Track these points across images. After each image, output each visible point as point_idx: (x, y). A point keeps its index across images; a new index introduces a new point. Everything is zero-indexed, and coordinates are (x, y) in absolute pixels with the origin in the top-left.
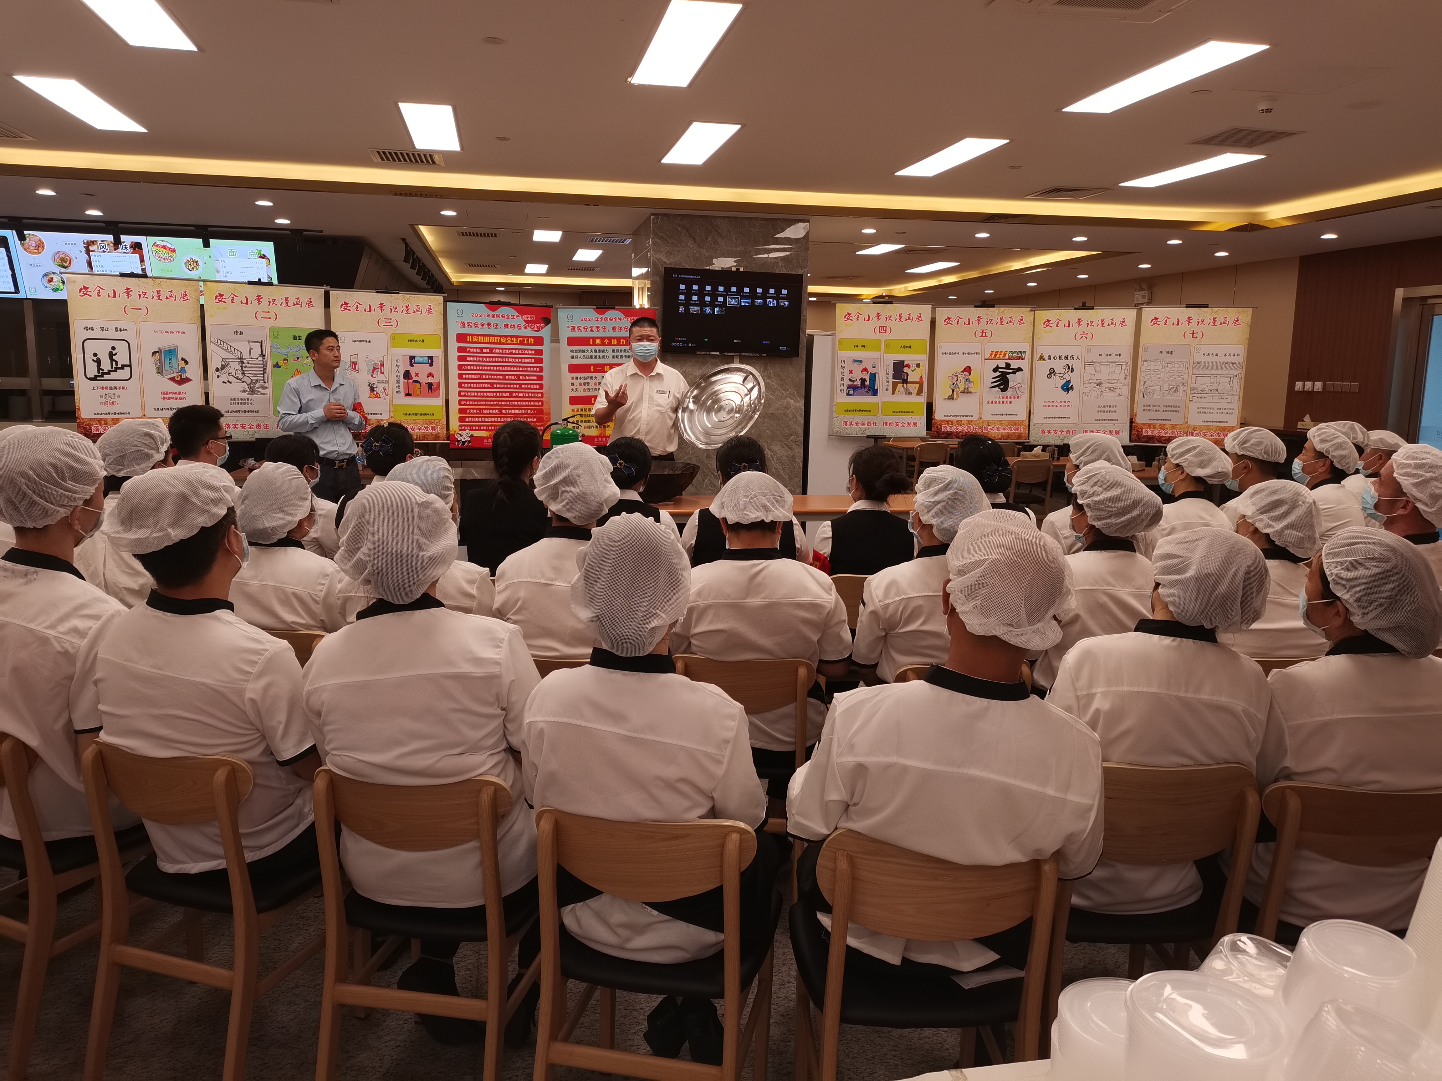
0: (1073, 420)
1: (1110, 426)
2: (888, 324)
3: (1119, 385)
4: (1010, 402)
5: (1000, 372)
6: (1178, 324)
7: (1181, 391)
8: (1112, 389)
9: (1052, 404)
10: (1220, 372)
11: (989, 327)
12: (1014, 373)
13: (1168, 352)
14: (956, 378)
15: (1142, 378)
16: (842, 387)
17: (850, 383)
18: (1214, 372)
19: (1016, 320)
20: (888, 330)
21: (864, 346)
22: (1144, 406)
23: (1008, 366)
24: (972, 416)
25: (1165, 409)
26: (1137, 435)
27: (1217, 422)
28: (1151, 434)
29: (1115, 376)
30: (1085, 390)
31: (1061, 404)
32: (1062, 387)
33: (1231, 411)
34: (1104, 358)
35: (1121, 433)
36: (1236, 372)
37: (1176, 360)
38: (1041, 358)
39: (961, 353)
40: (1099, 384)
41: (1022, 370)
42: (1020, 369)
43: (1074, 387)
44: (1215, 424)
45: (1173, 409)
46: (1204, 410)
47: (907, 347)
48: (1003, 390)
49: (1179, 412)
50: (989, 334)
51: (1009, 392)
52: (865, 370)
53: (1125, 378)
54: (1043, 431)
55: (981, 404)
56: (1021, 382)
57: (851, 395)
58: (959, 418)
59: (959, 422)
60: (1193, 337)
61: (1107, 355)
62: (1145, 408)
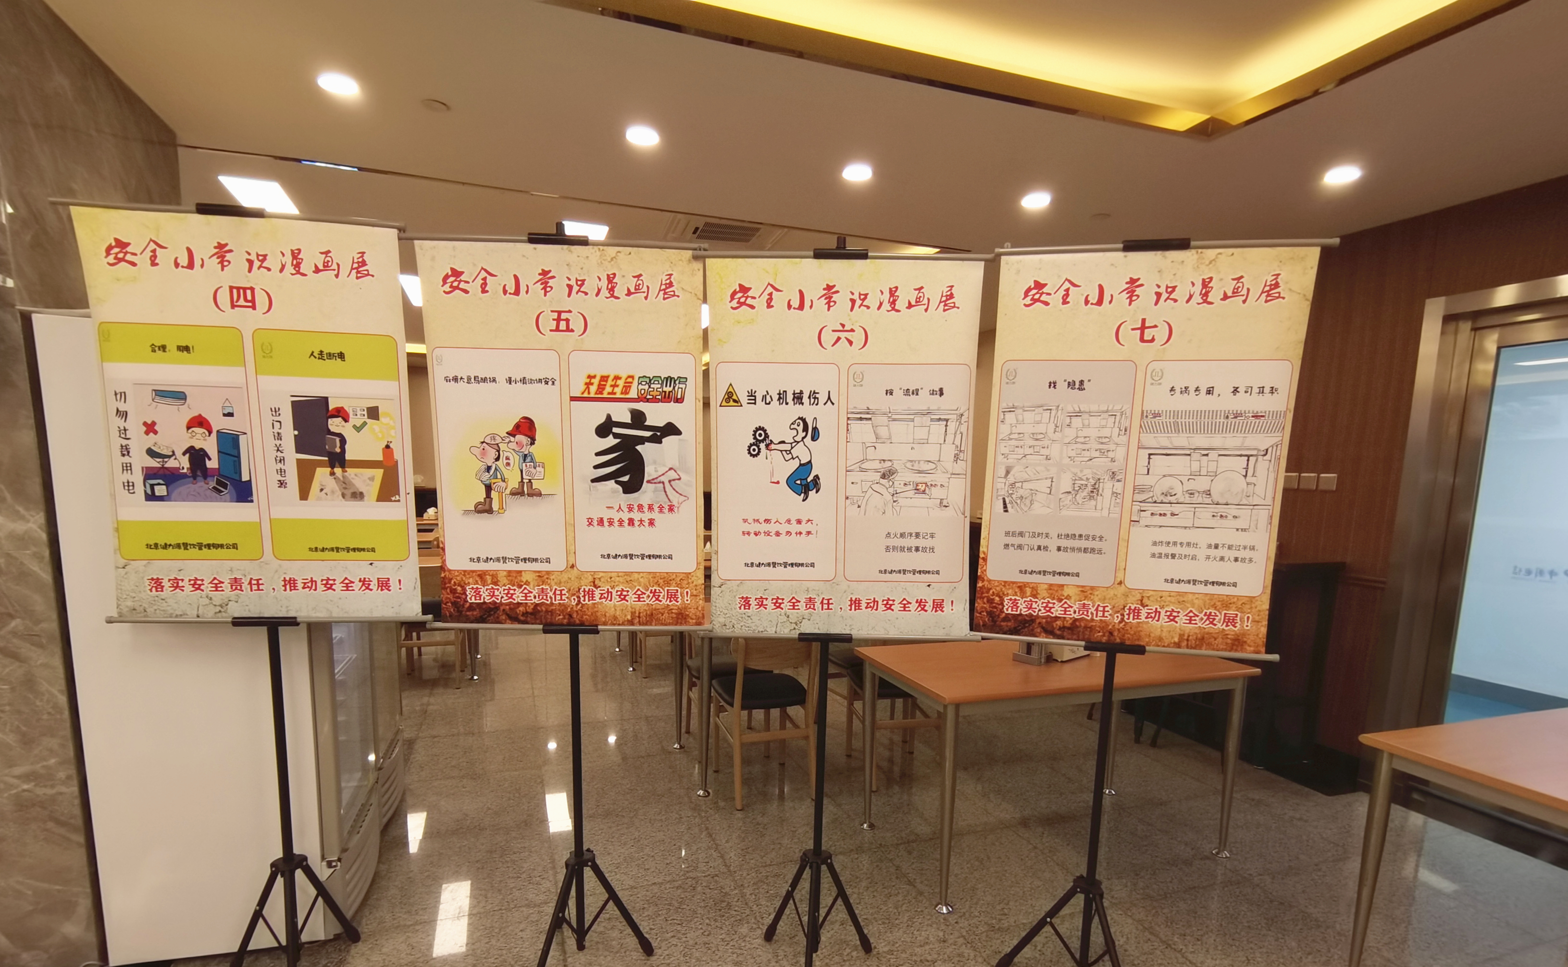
0: (824, 570)
1: (917, 590)
2: (258, 279)
3: (939, 478)
4: (651, 523)
5: (616, 436)
6: (1100, 302)
7: (1107, 493)
8: (922, 487)
9: (764, 527)
10: (1217, 441)
11: (576, 304)
12: (656, 440)
13: (1071, 385)
14: (492, 453)
15: (1000, 458)
16: (127, 476)
17: (154, 463)
18: (1201, 440)
19: (654, 283)
20: (261, 300)
21: (186, 349)
22: (1007, 534)
23: (638, 419)
24: (548, 561)
25: (1064, 543)
26: (990, 614)
27: (1206, 583)
28: (1025, 612)
29: (930, 452)
30: (853, 491)
31: (788, 527)
32: (791, 482)
33: (1247, 554)
34: (899, 402)
35: (947, 607)
36: (1262, 441)
37: (1094, 408)
38: (730, 398)
39: (501, 379)
40: (887, 475)
41: (677, 432)
42: (671, 430)
43: (822, 481)
44: (1200, 589)
45: (1083, 544)
46: (1170, 550)
47: (330, 356)
48: (631, 488)
49: (1100, 552)
50: (577, 324)
51: (647, 494)
52: (199, 422)
53: (956, 458)
54: (746, 603)
55: (570, 526)
56: (675, 463)
57: (161, 499)
58: (512, 566)
59: (514, 577)
60: (1142, 340)
61: (907, 392)
62: (1010, 540)
